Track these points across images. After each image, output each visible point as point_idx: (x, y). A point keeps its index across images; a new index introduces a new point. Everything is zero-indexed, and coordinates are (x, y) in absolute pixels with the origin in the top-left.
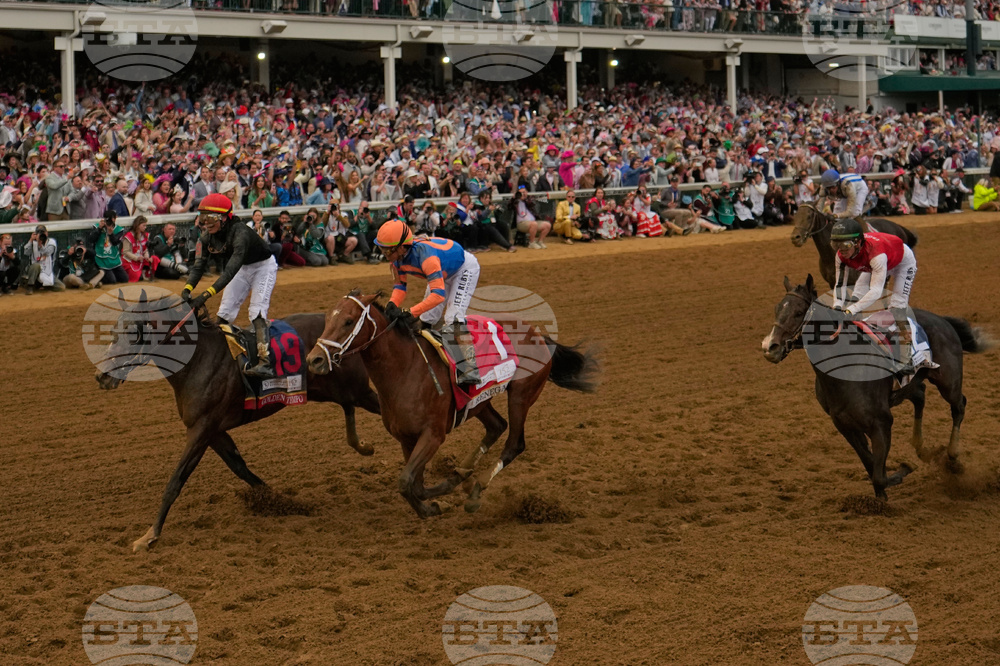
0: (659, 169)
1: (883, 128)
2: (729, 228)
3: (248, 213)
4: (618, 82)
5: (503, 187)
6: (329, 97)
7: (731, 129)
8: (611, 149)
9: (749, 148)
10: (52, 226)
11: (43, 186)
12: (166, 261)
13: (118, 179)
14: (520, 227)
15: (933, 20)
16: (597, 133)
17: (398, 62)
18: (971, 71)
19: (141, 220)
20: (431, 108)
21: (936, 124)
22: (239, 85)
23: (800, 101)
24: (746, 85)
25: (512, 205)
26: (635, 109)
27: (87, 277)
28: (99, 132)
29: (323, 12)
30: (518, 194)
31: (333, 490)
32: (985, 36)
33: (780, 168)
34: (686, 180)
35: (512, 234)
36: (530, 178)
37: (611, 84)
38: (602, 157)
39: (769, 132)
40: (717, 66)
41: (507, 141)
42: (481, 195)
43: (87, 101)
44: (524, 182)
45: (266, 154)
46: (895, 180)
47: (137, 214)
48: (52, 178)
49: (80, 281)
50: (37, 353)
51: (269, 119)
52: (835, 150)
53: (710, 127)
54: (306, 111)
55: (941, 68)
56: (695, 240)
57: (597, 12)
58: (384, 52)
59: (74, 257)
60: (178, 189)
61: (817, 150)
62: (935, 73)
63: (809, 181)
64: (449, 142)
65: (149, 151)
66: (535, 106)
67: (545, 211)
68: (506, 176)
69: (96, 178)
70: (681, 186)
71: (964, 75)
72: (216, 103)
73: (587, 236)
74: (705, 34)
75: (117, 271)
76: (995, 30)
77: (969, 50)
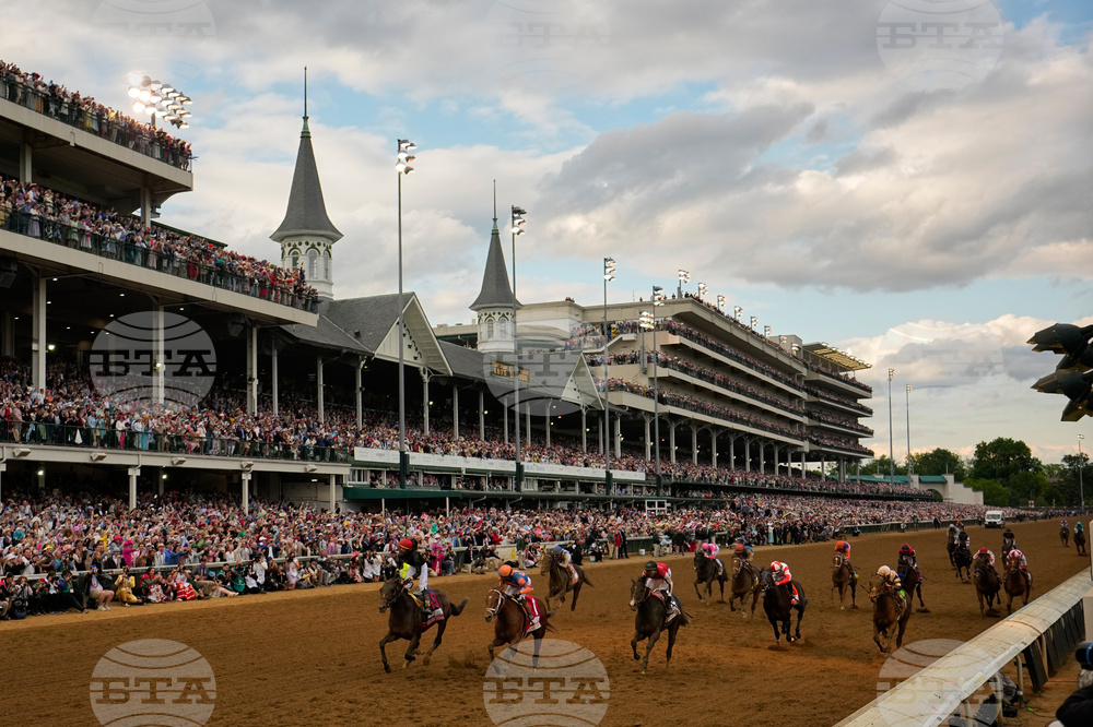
0: (194, 553)
1: (346, 524)
2: (240, 594)
4: (166, 491)
5: (81, 567)
7: (245, 524)
8: (160, 538)
14: (94, 595)
15: (380, 451)
16: (149, 527)
17: (3, 474)
18: (402, 486)
20: (28, 507)
21: (380, 521)
23: (292, 505)
24: (255, 493)
26: (177, 510)
30: (92, 571)
32: (412, 462)
33: (276, 551)
34: (212, 560)
36: (100, 560)
37: (161, 492)
38: (154, 544)
39: (270, 526)
40: (235, 480)
41: (85, 532)
46: (353, 559)
53: (231, 522)
55: (384, 483)
56: (215, 601)
57: (152, 440)
61: (302, 539)
62: (380, 487)
63: (296, 560)
64: (41, 532)
66: (106, 507)
68: (83, 558)
70: (210, 564)
71: (398, 488)
73: (140, 600)
74: (228, 458)
76: (418, 459)
77: (402, 471)
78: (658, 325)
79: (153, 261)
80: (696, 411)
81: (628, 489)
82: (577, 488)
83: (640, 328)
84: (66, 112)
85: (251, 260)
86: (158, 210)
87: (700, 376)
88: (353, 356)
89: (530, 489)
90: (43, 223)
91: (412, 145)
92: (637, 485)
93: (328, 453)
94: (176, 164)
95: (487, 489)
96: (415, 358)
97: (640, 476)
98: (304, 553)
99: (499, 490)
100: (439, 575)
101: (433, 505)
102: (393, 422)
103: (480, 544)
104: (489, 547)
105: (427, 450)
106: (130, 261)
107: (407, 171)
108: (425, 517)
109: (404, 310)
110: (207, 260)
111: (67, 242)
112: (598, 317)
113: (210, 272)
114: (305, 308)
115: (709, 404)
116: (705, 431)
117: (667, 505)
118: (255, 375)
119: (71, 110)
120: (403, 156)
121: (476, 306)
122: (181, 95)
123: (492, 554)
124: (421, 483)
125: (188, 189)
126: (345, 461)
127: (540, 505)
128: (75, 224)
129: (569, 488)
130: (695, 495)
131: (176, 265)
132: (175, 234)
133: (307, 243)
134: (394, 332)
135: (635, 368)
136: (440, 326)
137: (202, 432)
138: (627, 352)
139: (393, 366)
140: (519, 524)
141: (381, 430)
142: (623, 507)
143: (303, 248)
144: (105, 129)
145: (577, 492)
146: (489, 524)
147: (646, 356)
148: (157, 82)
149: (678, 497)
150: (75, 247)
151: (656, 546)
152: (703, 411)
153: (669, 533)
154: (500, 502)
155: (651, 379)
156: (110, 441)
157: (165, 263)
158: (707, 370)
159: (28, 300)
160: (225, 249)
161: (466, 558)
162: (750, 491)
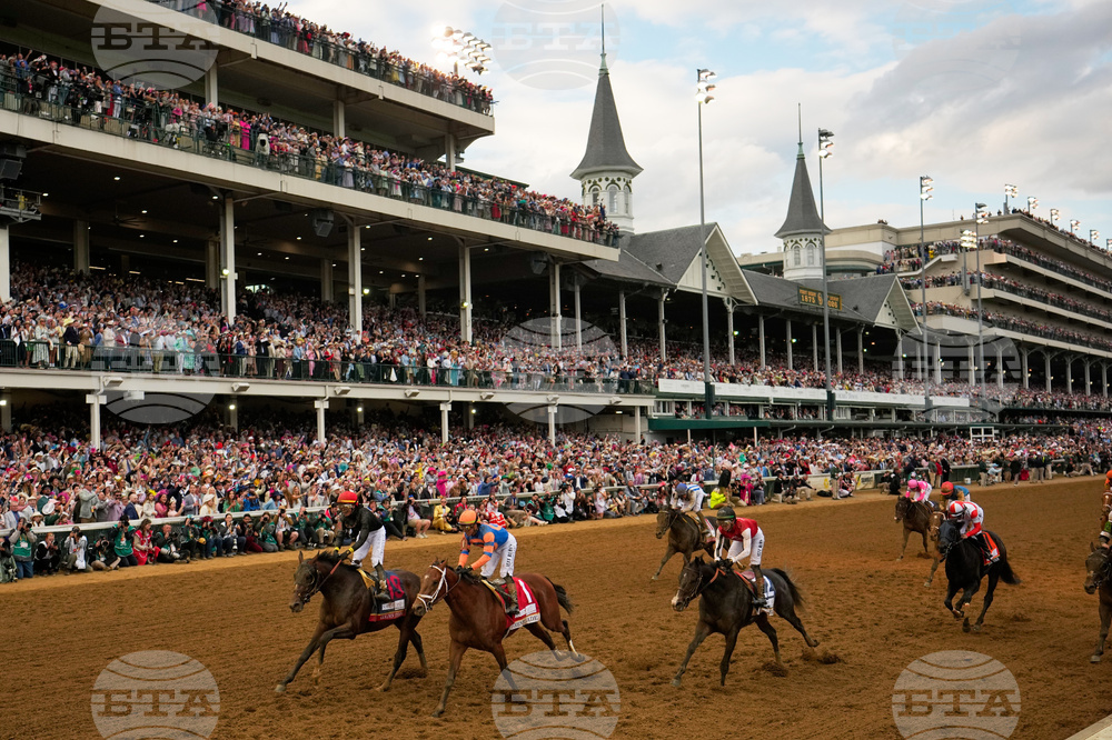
0: (504, 483)
1: (651, 454)
2: (550, 523)
3: (223, 516)
4: (475, 425)
5: (399, 496)
6: (279, 436)
7: (551, 455)
8: (472, 470)
9: (564, 466)
10: (83, 527)
11: (78, 499)
12: (164, 550)
13: (131, 493)
14: (410, 524)
15: (683, 382)
16: (462, 459)
17: (326, 411)
18: (708, 416)
19: (147, 521)
20: (350, 441)
21: (686, 451)
22: (216, 427)
23: (597, 437)
24: (561, 426)
25: (404, 509)
26: (487, 442)
27: (108, 563)
28: (117, 460)
29: (275, 377)
30: (410, 501)
31: (280, 708)
32: (717, 393)
33: (584, 482)
34: (522, 491)
35: (404, 528)
36: (417, 490)
37: (471, 426)
38: (466, 475)
39: (577, 457)
41: (401, 465)
42: (383, 502)
43: (109, 439)
44: (413, 493)
45: (235, 475)
46: (660, 489)
47: (144, 517)
48: (84, 493)
49: (103, 565)
50: (73, 616)
51: (238, 450)
52: (622, 470)
53: (538, 454)
54: (263, 445)
55: (689, 414)
57: (462, 377)
58: (317, 404)
59: (100, 548)
60: (173, 500)
61: (608, 469)
62: (685, 418)
63: (603, 491)
64: (362, 466)
65: (153, 473)
66: (420, 441)
67: (427, 512)
68: (401, 488)
69: (116, 495)
70: (518, 494)
71: (704, 419)
72: (200, 440)
73: (455, 529)
74: (534, 392)
75: (130, 557)
76: (724, 389)
77: (707, 402)
78: (981, 244)
79: (458, 205)
80: (1026, 333)
81: (951, 416)
82: (894, 416)
83: (961, 248)
84: (374, 67)
85: (552, 198)
86: (462, 155)
87: (1031, 296)
88: (655, 288)
89: (842, 417)
90: (356, 174)
91: (712, 74)
92: (961, 411)
93: (632, 386)
94: (479, 110)
95: (796, 418)
96: (719, 288)
97: (963, 402)
98: (611, 483)
99: (809, 419)
100: (749, 505)
101: (740, 435)
102: (697, 353)
103: (790, 473)
104: (801, 477)
105: (732, 380)
106: (437, 205)
107: (707, 101)
108: (732, 447)
109: (706, 241)
110: (510, 201)
111: (377, 192)
112: (913, 239)
113: (513, 213)
114: (606, 243)
115: (1041, 325)
116: (1038, 353)
117: (994, 432)
118: (558, 311)
119: (379, 65)
120: (703, 86)
121: (782, 233)
122: (482, 43)
123: (803, 483)
124: (727, 413)
125: (490, 133)
126: (650, 393)
127: (853, 434)
128: (384, 173)
129: (885, 416)
130: (1026, 420)
131: (480, 207)
132: (477, 178)
133: (607, 179)
134: (697, 263)
135: (956, 290)
136: (744, 256)
137: (509, 368)
138: (946, 273)
139: (696, 298)
140: (831, 452)
141: (685, 361)
142: (945, 434)
143: (603, 184)
144: (411, 80)
145: (893, 419)
146: (799, 453)
147: (968, 277)
148: (459, 31)
149: (1007, 423)
150: (386, 196)
151: (983, 475)
152: (1034, 332)
153: (998, 461)
154: (811, 432)
155: (975, 301)
156: (423, 378)
157: (470, 206)
158: (1039, 289)
159: (343, 246)
160: (527, 189)
161: (777, 486)
162: (1091, 416)
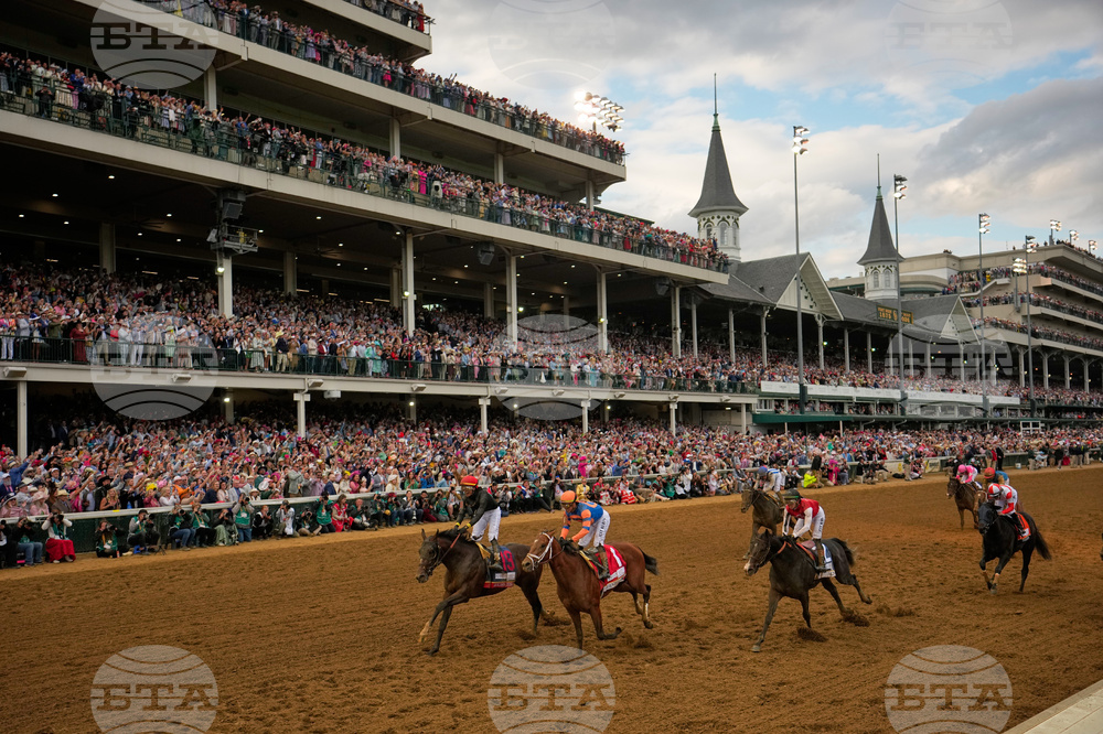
0: (633, 466)
1: (755, 443)
2: (671, 499)
3: (404, 492)
4: (610, 418)
5: (547, 477)
6: (450, 427)
7: (672, 444)
8: (607, 455)
9: (682, 453)
10: (291, 501)
11: (287, 478)
12: (357, 520)
13: (330, 473)
14: (557, 499)
15: (782, 384)
16: (599, 447)
17: (488, 407)
18: (802, 412)
19: (343, 497)
20: (507, 432)
21: (784, 441)
22: (399, 420)
23: (710, 428)
24: (681, 420)
25: (552, 487)
26: (620, 433)
27: (312, 529)
28: (319, 447)
29: (447, 379)
30: (556, 481)
31: (451, 649)
32: (809, 392)
33: (699, 466)
34: (648, 473)
35: (552, 503)
36: (562, 472)
37: (607, 419)
38: (602, 460)
39: (693, 446)
40: (665, 409)
41: (550, 451)
42: (535, 482)
43: (312, 430)
44: (559, 474)
45: (414, 459)
47: (341, 493)
48: (292, 473)
49: (308, 532)
50: (283, 573)
51: (416, 439)
52: (730, 456)
53: (661, 443)
54: (437, 435)
55: (786, 410)
56: (653, 506)
58: (481, 402)
59: (305, 518)
60: (364, 479)
61: (719, 455)
62: (783, 413)
63: (715, 473)
64: (517, 452)
65: (348, 458)
66: (565, 432)
68: (549, 471)
69: (318, 474)
70: (645, 476)
71: (798, 414)
72: (386, 430)
74: (658, 392)
75: (329, 525)
76: (815, 390)
77: (801, 400)
78: (1030, 270)
79: (596, 238)
80: (1068, 343)
81: (1004, 411)
82: (956, 412)
83: (1014, 273)
84: (527, 126)
85: (673, 233)
86: (599, 198)
87: (1072, 312)
88: (759, 307)
89: (913, 413)
90: (512, 214)
91: (806, 130)
92: (1013, 408)
93: (739, 387)
94: (613, 161)
95: (875, 414)
96: (811, 307)
97: (1015, 400)
98: (722, 467)
99: (885, 414)
100: (835, 485)
101: (829, 428)
102: (793, 360)
103: (870, 459)
104: (879, 462)
105: (822, 382)
106: (578, 239)
107: (801, 153)
108: (822, 437)
109: (800, 268)
110: (638, 235)
111: (530, 228)
112: (973, 266)
113: (641, 245)
114: (718, 270)
115: (1080, 336)
116: (1077, 362)
117: (1041, 425)
118: (678, 326)
119: (531, 124)
120: (798, 140)
121: (863, 261)
122: (616, 105)
123: (881, 467)
124: (817, 409)
125: (623, 179)
126: (754, 392)
127: (923, 426)
128: (536, 213)
129: (949, 412)
130: (1068, 416)
131: (614, 240)
132: (612, 216)
133: (719, 217)
134: (793, 286)
135: (1009, 308)
136: (832, 280)
137: (637, 372)
138: (1001, 294)
139: (792, 315)
140: (903, 441)
141: (783, 367)
142: (999, 427)
143: (716, 221)
144: (557, 137)
145: (956, 415)
146: (877, 442)
147: (1019, 297)
148: (596, 96)
149: (1052, 418)
150: (537, 231)
151: (1031, 461)
152: (1075, 342)
153: (1044, 450)
154: (887, 425)
155: (1025, 317)
157: (606, 239)
158: (1079, 307)
159: (502, 272)
160: (653, 226)
